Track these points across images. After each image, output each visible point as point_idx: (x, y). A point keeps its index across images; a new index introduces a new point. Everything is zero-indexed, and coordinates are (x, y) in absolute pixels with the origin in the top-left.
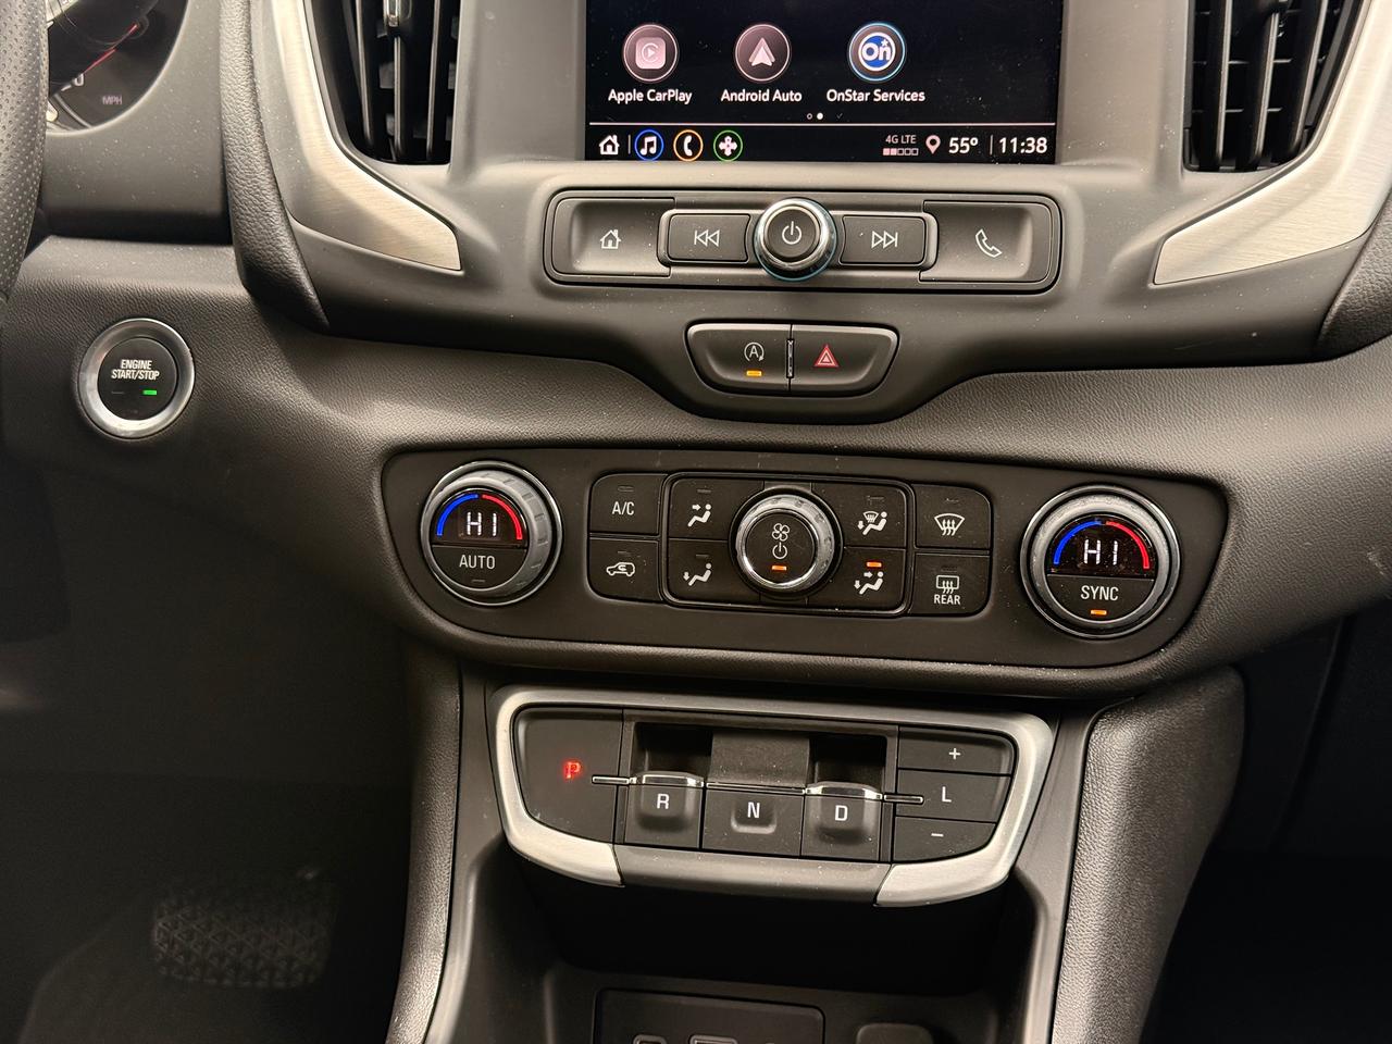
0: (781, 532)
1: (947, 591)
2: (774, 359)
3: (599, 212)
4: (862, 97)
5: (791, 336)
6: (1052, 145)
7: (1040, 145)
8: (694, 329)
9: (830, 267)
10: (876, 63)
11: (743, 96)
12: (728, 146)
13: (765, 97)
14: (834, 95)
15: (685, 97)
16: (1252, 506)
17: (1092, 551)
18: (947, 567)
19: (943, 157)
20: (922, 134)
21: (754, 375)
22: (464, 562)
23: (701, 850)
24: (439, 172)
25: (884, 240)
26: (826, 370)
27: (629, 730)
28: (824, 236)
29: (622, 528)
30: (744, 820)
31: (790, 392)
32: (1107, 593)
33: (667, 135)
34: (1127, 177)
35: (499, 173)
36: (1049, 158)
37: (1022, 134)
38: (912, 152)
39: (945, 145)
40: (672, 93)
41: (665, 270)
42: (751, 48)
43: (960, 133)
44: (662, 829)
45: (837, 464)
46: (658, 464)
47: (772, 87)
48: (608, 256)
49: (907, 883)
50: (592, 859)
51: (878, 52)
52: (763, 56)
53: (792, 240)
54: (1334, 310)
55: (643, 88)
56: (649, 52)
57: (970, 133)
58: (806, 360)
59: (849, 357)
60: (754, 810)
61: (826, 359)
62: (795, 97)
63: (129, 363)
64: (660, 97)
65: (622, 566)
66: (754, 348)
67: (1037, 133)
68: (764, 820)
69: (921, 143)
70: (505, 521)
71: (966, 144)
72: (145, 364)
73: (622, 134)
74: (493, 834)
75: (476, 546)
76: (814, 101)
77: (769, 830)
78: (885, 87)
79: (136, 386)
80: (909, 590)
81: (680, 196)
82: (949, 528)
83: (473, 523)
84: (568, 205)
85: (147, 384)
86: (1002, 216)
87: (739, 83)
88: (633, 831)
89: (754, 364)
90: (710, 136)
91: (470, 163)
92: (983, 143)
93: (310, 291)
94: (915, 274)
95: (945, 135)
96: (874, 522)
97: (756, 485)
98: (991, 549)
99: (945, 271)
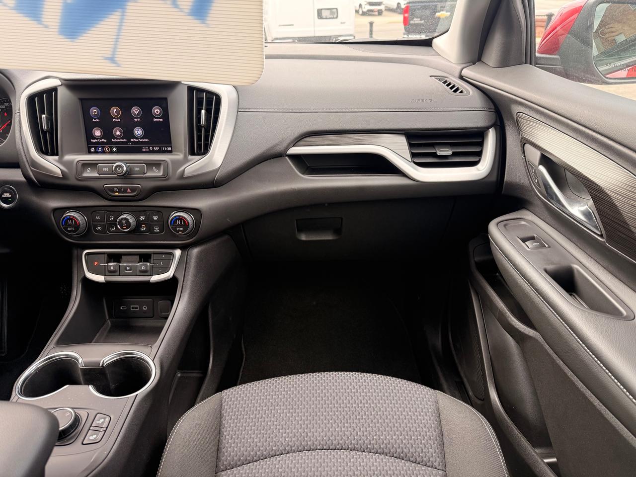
0: (124, 221)
1: (157, 229)
2: (120, 190)
3: (86, 165)
4: (137, 140)
5: (122, 187)
7: (170, 149)
8: (105, 186)
9: (127, 174)
10: (139, 134)
11: (116, 140)
12: (114, 149)
13: (120, 140)
14: (132, 140)
15: (105, 141)
16: (204, 213)
17: (179, 222)
18: (156, 225)
19: (153, 152)
20: (149, 147)
21: (117, 194)
22: (69, 229)
23: (119, 276)
24: (57, 157)
25: (137, 169)
26: (129, 192)
27: (106, 255)
28: (125, 169)
29: (98, 221)
30: (127, 270)
31: (124, 196)
32: (181, 229)
33: (103, 148)
34: (179, 156)
35: (68, 157)
36: (171, 152)
37: (166, 147)
38: (147, 150)
39: (153, 148)
40: (103, 140)
41: (98, 175)
42: (116, 132)
43: (156, 147)
44: (113, 273)
45: (135, 208)
46: (103, 210)
47: (121, 138)
48: (89, 173)
49: (155, 278)
50: (100, 279)
51: (139, 132)
52: (118, 133)
53: (119, 170)
55: (97, 139)
56: (98, 133)
57: (157, 147)
58: (125, 191)
59: (133, 190)
60: (128, 268)
61: (129, 190)
62: (125, 140)
63: (5, 194)
64: (101, 141)
65: (99, 228)
66: (116, 189)
67: (169, 147)
68: (130, 270)
69: (149, 148)
70: (75, 221)
71: (156, 149)
72: (8, 194)
73: (95, 147)
74: (83, 276)
75: (70, 226)
76: (129, 141)
77: (131, 272)
78: (141, 139)
79: (7, 198)
80: (150, 229)
81: (100, 162)
82: (155, 219)
83: (70, 222)
84: (80, 164)
85: (9, 198)
86: (157, 164)
87: (115, 138)
88: (107, 273)
89: (116, 192)
90: (111, 148)
91: (62, 156)
92: (160, 149)
93: (35, 179)
94: (143, 175)
95: (153, 147)
96: (142, 218)
97: (120, 213)
98: (163, 222)
99: (149, 174)
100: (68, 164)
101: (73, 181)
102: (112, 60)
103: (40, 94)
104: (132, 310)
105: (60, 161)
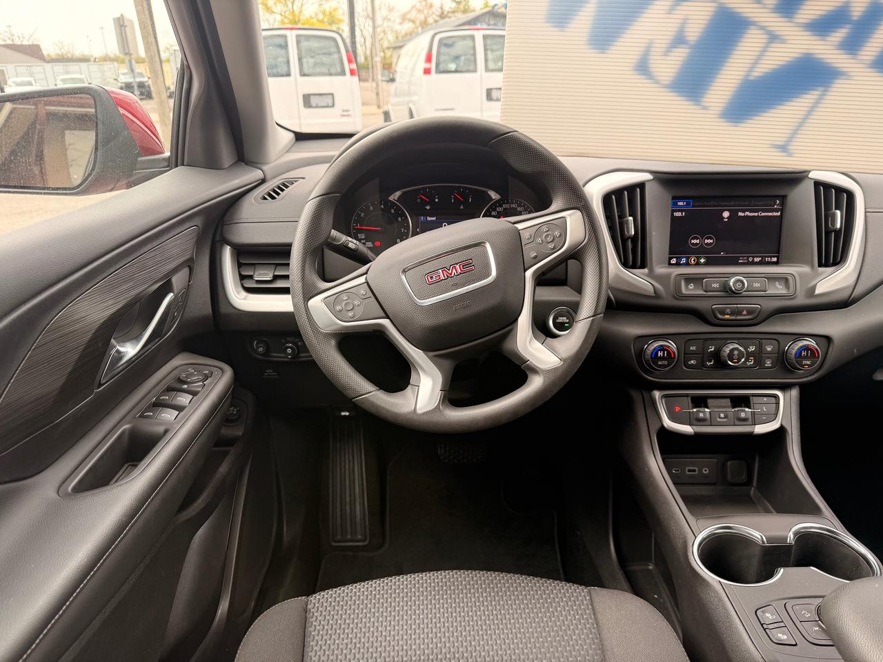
0: (736, 352)
1: (768, 363)
2: (732, 313)
3: (689, 279)
5: (737, 308)
6: (778, 259)
7: (775, 259)
8: (714, 306)
9: (745, 291)
16: (835, 341)
17: (804, 354)
18: (768, 358)
19: (753, 264)
20: (748, 257)
21: (727, 317)
22: (660, 363)
23: (711, 425)
25: (757, 285)
26: (745, 315)
27: (689, 398)
28: (746, 285)
29: (693, 353)
30: (720, 418)
31: (736, 320)
32: (808, 363)
33: (688, 258)
34: (805, 269)
35: (660, 270)
36: (776, 263)
37: (771, 257)
38: (746, 261)
39: (753, 260)
41: (705, 293)
43: (757, 257)
44: (701, 421)
45: (743, 336)
46: (701, 338)
48: (689, 289)
49: (760, 429)
50: (687, 429)
53: (739, 286)
54: (851, 298)
57: (759, 257)
58: (740, 313)
59: (750, 312)
60: (722, 415)
61: (745, 313)
63: (561, 318)
65: (692, 362)
66: (728, 311)
67: (774, 257)
68: (725, 418)
69: (748, 259)
70: (668, 352)
71: (757, 260)
72: (565, 318)
73: (677, 258)
74: (659, 425)
75: (662, 358)
77: (725, 420)
79: (563, 323)
80: (759, 361)
81: (709, 276)
82: (769, 349)
83: (660, 354)
84: (680, 278)
85: (567, 323)
88: (695, 422)
89: (728, 314)
90: (698, 258)
91: (652, 268)
92: (762, 259)
93: (613, 299)
94: (764, 293)
95: (753, 257)
96: (752, 349)
97: (726, 341)
98: (778, 353)
99: (770, 292)
100: (662, 279)
101: (668, 301)
102: (784, 148)
103: (618, 192)
104: (687, 473)
105: (651, 275)
